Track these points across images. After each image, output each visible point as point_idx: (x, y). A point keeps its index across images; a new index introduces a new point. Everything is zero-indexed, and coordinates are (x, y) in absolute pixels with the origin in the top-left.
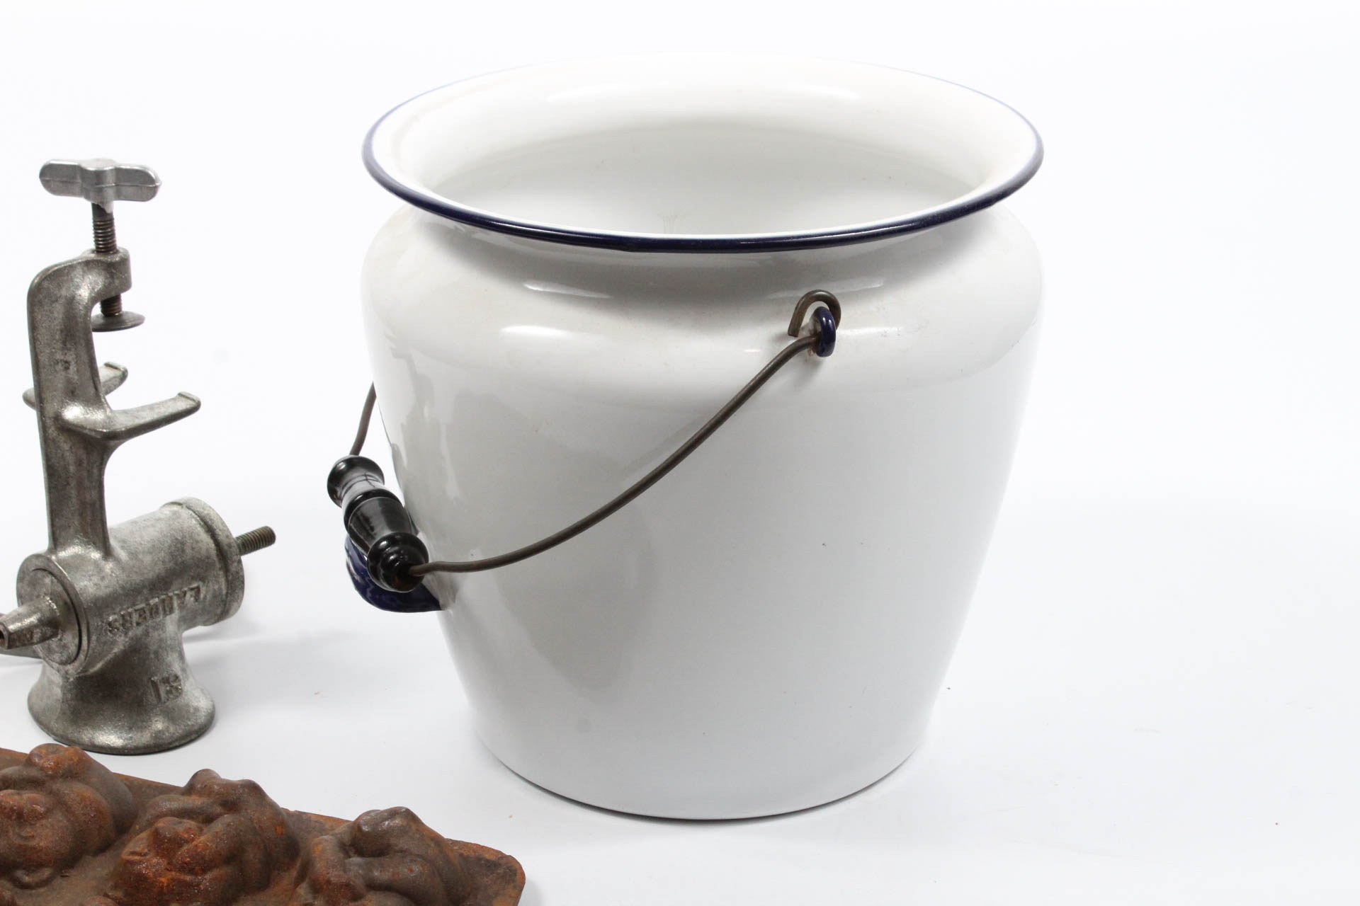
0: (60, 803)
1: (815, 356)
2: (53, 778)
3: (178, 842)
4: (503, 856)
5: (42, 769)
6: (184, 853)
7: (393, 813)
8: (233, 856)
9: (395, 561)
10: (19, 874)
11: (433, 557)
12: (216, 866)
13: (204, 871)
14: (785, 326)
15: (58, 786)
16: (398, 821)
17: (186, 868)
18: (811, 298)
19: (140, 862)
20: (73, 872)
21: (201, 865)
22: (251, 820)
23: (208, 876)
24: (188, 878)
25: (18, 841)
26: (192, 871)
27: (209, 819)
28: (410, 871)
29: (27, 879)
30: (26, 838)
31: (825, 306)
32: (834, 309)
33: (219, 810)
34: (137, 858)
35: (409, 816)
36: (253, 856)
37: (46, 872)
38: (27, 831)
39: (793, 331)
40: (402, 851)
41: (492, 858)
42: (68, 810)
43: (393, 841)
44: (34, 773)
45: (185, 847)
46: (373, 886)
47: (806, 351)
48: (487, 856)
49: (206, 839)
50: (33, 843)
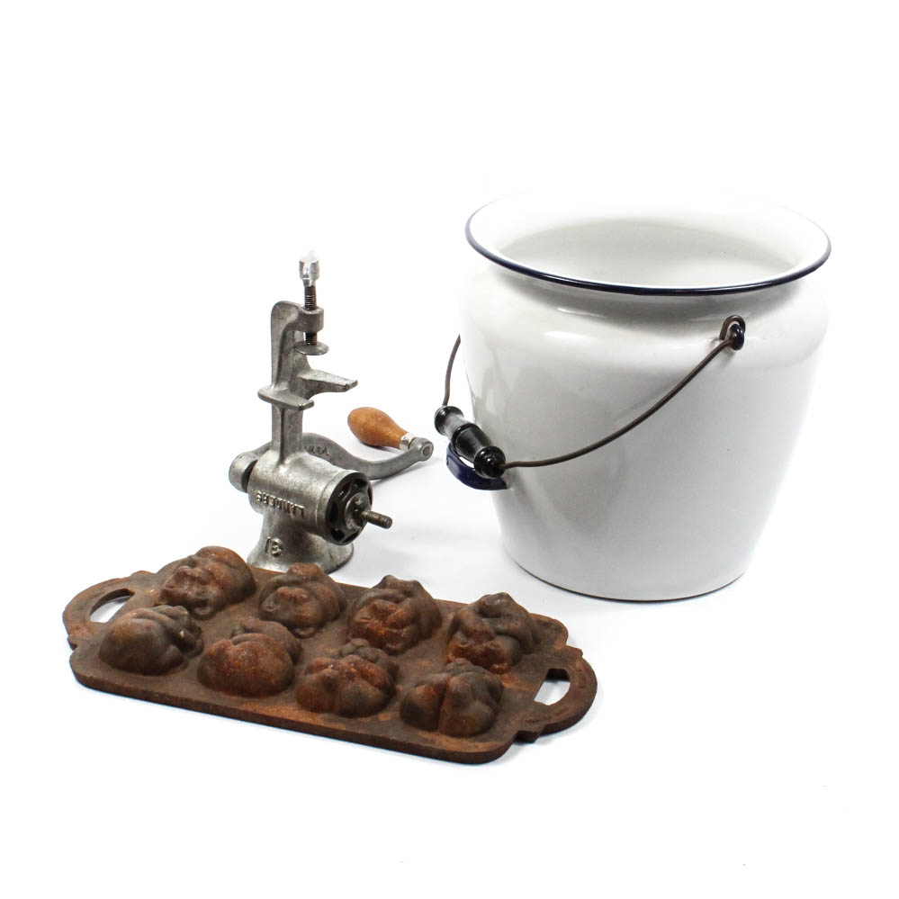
0: (312, 594)
1: (732, 350)
2: (306, 580)
3: (386, 613)
4: (552, 620)
5: (300, 576)
6: (391, 618)
7: (501, 596)
8: (414, 619)
9: (490, 462)
10: (298, 631)
11: (508, 460)
12: (408, 625)
13: (403, 627)
14: (717, 334)
15: (309, 585)
16: (504, 601)
17: (394, 625)
18: (730, 320)
19: (365, 623)
20: (324, 630)
21: (400, 624)
22: (420, 601)
23: (405, 630)
24: (395, 631)
25: (296, 614)
26: (396, 627)
27: (398, 601)
28: (516, 625)
29: (302, 633)
30: (300, 612)
31: (738, 323)
32: (742, 325)
33: (402, 596)
34: (364, 621)
35: (508, 597)
36: (424, 620)
37: (311, 630)
38: (300, 608)
39: (722, 337)
40: (508, 615)
41: (547, 621)
42: (317, 598)
43: (503, 610)
44: (295, 578)
45: (392, 615)
46: (499, 633)
47: (727, 348)
48: (543, 619)
49: (401, 611)
50: (304, 615)
